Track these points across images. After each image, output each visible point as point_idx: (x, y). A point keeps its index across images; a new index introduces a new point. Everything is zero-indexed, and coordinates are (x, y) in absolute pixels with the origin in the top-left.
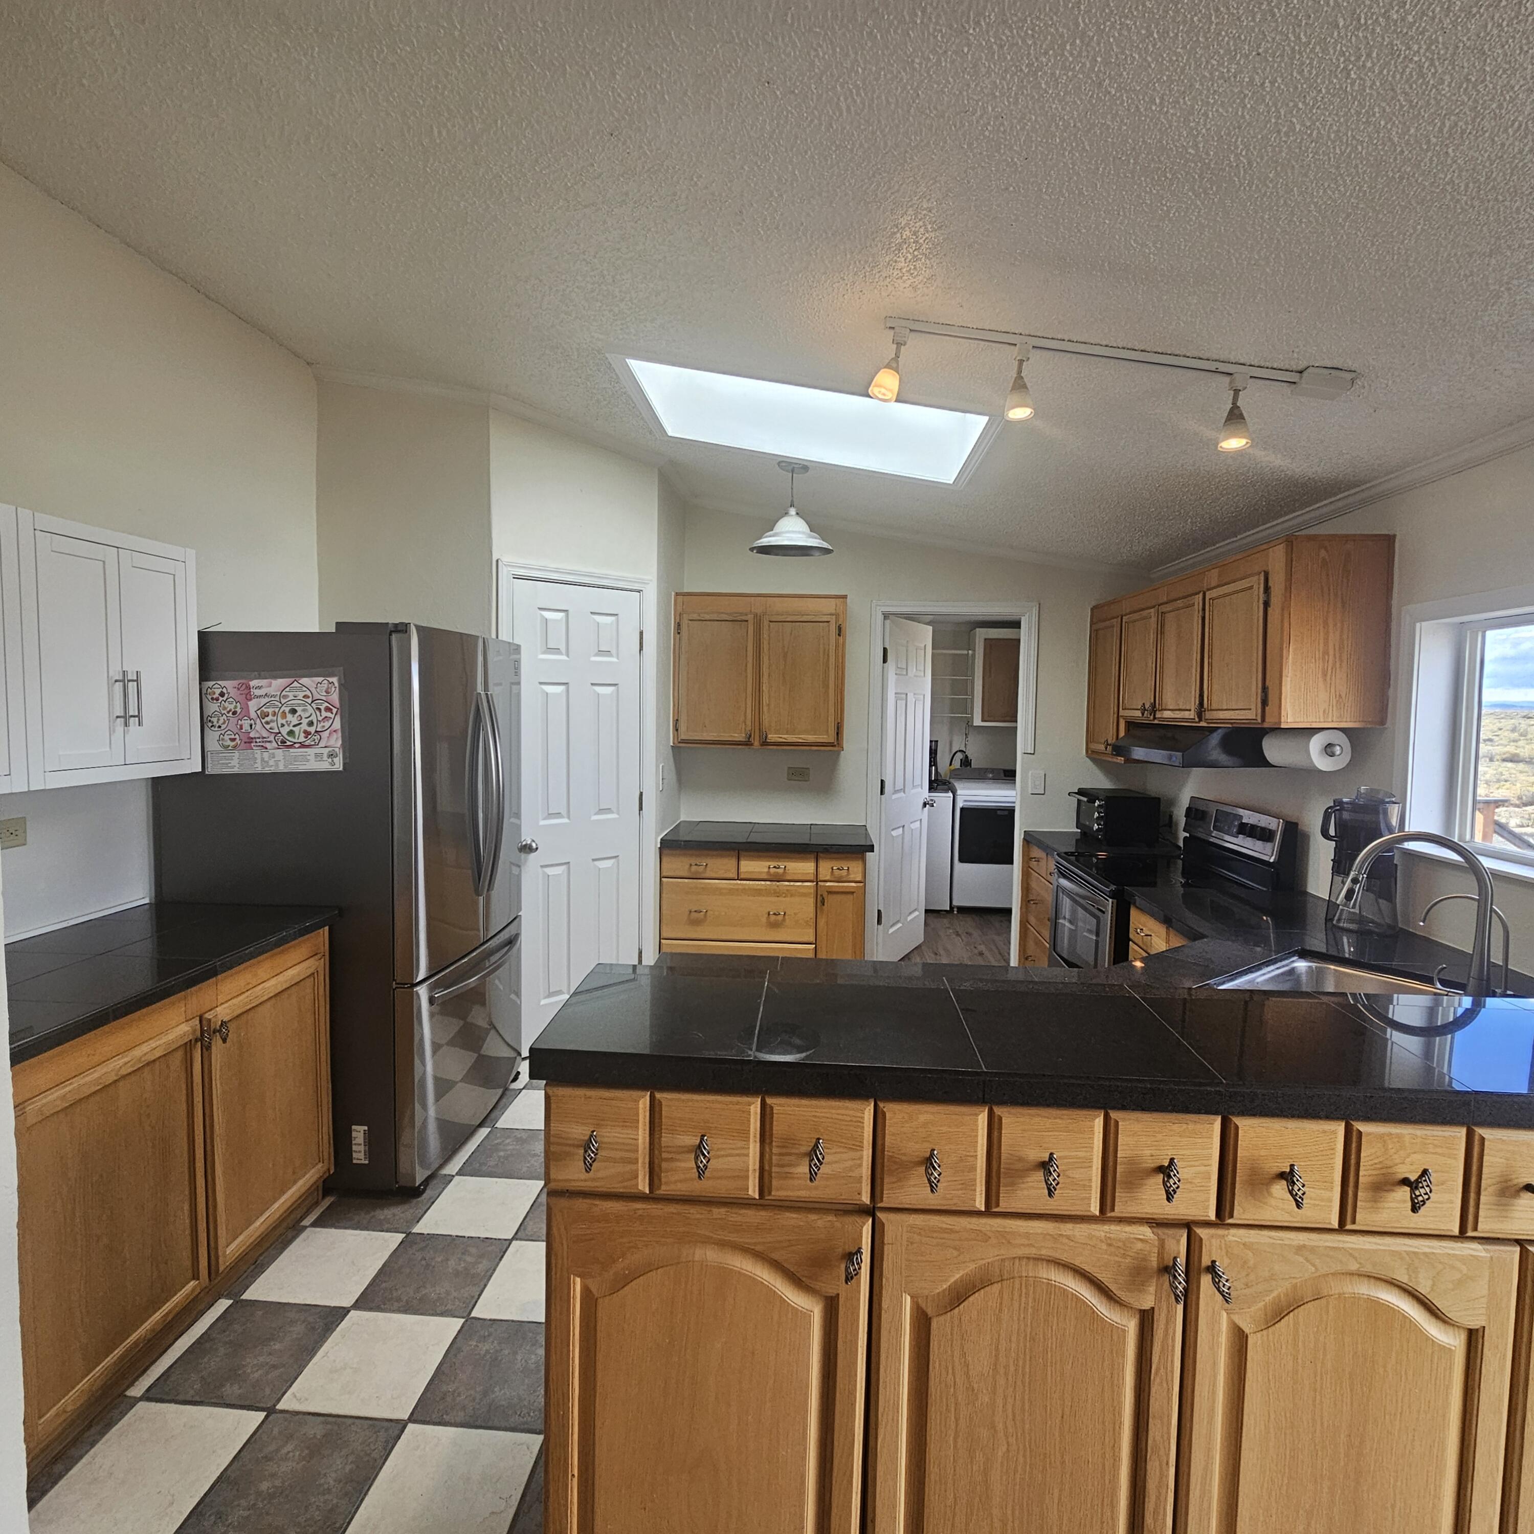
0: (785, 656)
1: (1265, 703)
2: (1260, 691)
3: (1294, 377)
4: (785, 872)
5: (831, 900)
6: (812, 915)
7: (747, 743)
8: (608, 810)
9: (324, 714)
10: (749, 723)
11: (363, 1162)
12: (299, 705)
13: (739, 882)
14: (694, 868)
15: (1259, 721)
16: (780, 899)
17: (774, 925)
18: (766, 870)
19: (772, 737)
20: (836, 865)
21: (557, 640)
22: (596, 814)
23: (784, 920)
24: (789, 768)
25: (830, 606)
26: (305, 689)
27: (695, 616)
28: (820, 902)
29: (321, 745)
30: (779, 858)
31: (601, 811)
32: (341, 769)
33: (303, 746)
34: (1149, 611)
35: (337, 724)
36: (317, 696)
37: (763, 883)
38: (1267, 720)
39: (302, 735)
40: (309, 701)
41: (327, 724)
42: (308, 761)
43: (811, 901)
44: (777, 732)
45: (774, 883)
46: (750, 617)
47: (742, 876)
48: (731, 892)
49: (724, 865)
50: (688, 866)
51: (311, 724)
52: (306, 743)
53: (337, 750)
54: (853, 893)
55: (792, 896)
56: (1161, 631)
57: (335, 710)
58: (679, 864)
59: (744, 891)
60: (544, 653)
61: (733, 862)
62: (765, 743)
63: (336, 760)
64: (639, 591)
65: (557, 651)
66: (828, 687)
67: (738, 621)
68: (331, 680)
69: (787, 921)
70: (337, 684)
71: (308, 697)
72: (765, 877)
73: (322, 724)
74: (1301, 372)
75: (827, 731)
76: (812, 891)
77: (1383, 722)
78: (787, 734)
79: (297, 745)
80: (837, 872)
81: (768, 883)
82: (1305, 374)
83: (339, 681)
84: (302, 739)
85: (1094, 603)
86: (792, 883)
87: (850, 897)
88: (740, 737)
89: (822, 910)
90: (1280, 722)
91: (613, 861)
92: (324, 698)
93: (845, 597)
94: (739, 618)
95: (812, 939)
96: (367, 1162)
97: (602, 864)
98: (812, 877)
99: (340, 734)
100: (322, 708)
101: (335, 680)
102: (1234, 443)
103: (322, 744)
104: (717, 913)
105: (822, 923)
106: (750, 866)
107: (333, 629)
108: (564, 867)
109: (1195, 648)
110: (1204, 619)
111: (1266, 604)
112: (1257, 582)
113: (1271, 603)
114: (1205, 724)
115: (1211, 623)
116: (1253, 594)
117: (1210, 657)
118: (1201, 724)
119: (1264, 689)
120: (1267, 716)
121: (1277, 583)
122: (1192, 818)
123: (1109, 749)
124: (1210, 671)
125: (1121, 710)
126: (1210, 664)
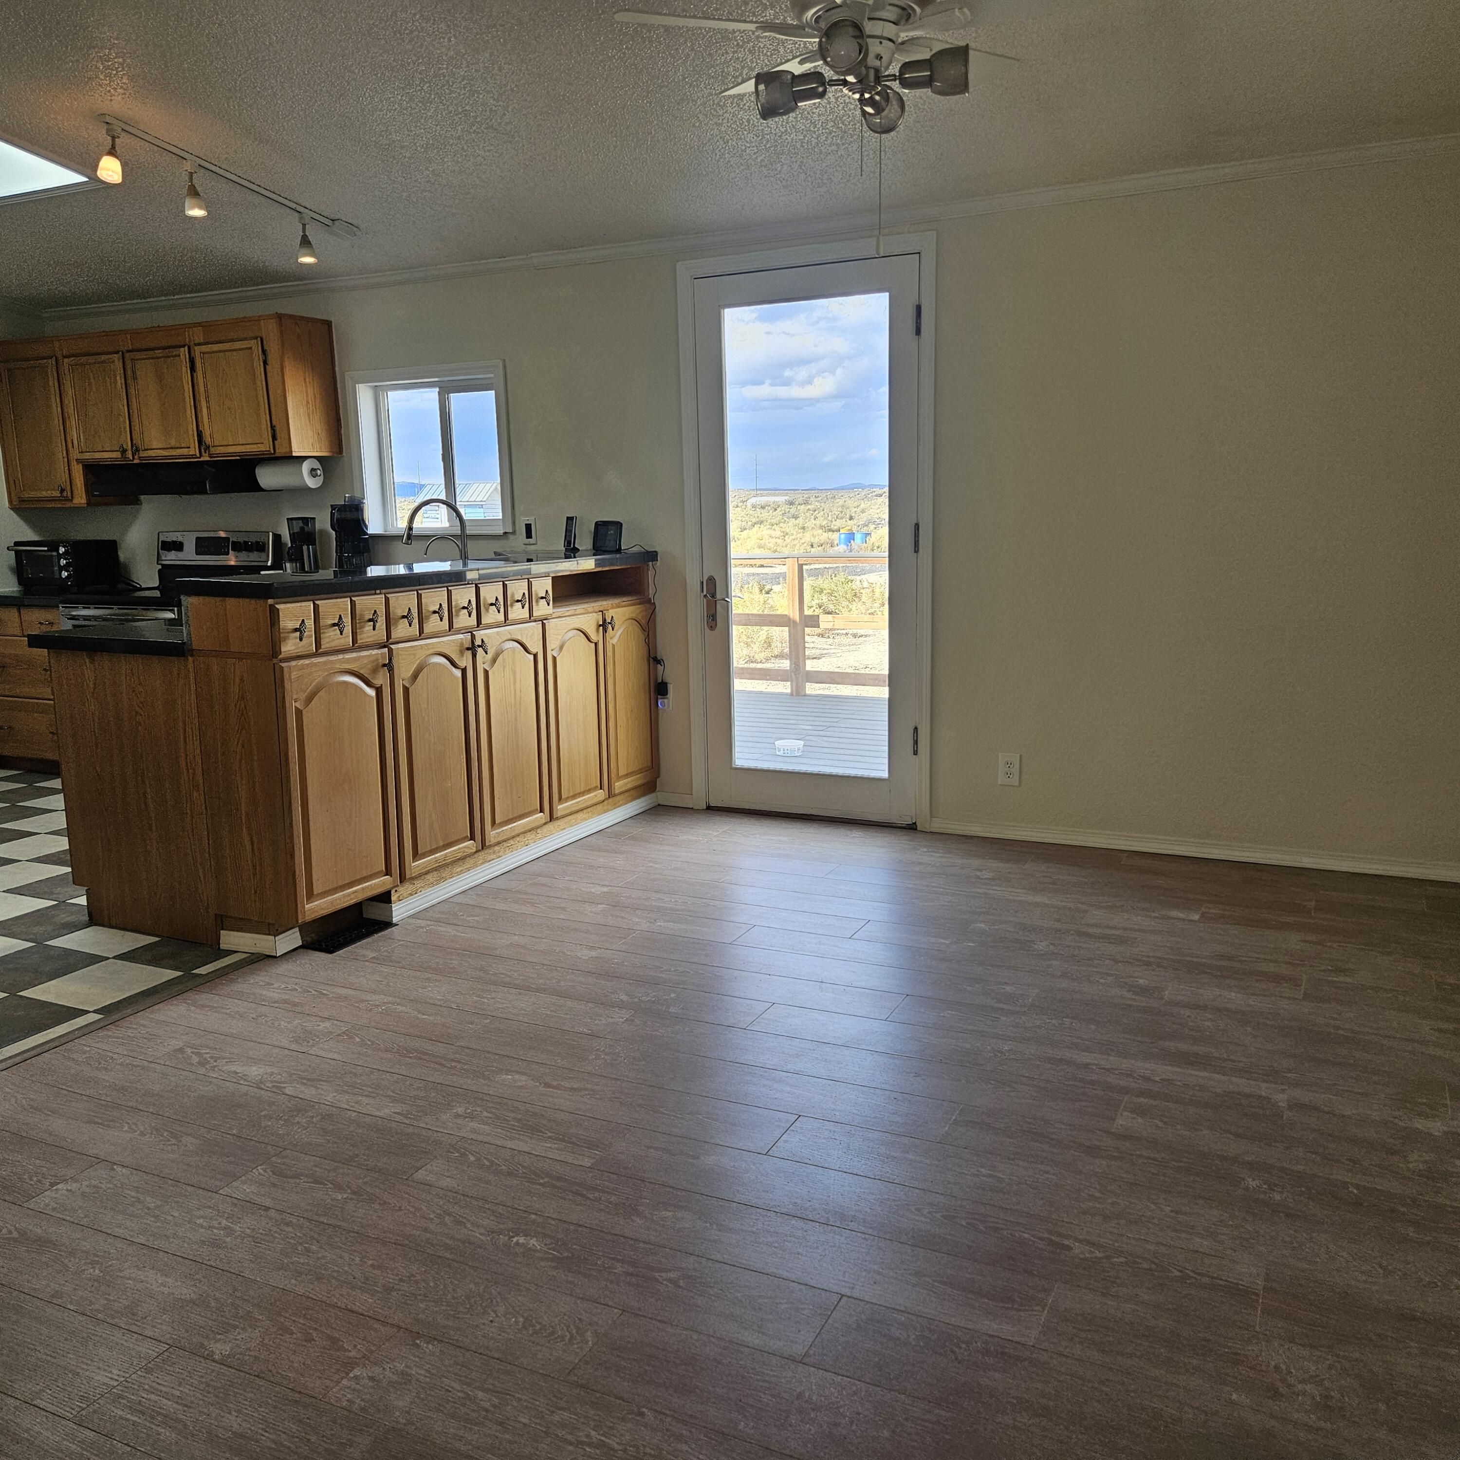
1: (274, 438)
2: (269, 429)
3: (329, 223)
15: (272, 451)
34: (110, 356)
38: (277, 451)
56: (129, 377)
74: (332, 220)
77: (340, 451)
82: (337, 223)
90: (291, 452)
102: (307, 259)
109: (186, 394)
110: (193, 369)
111: (265, 363)
112: (255, 345)
113: (269, 362)
114: (208, 459)
115: (204, 373)
116: (252, 354)
117: (208, 402)
118: (202, 459)
119: (273, 428)
120: (277, 447)
121: (273, 347)
122: (169, 550)
123: (65, 494)
124: (209, 414)
125: (75, 454)
126: (208, 408)
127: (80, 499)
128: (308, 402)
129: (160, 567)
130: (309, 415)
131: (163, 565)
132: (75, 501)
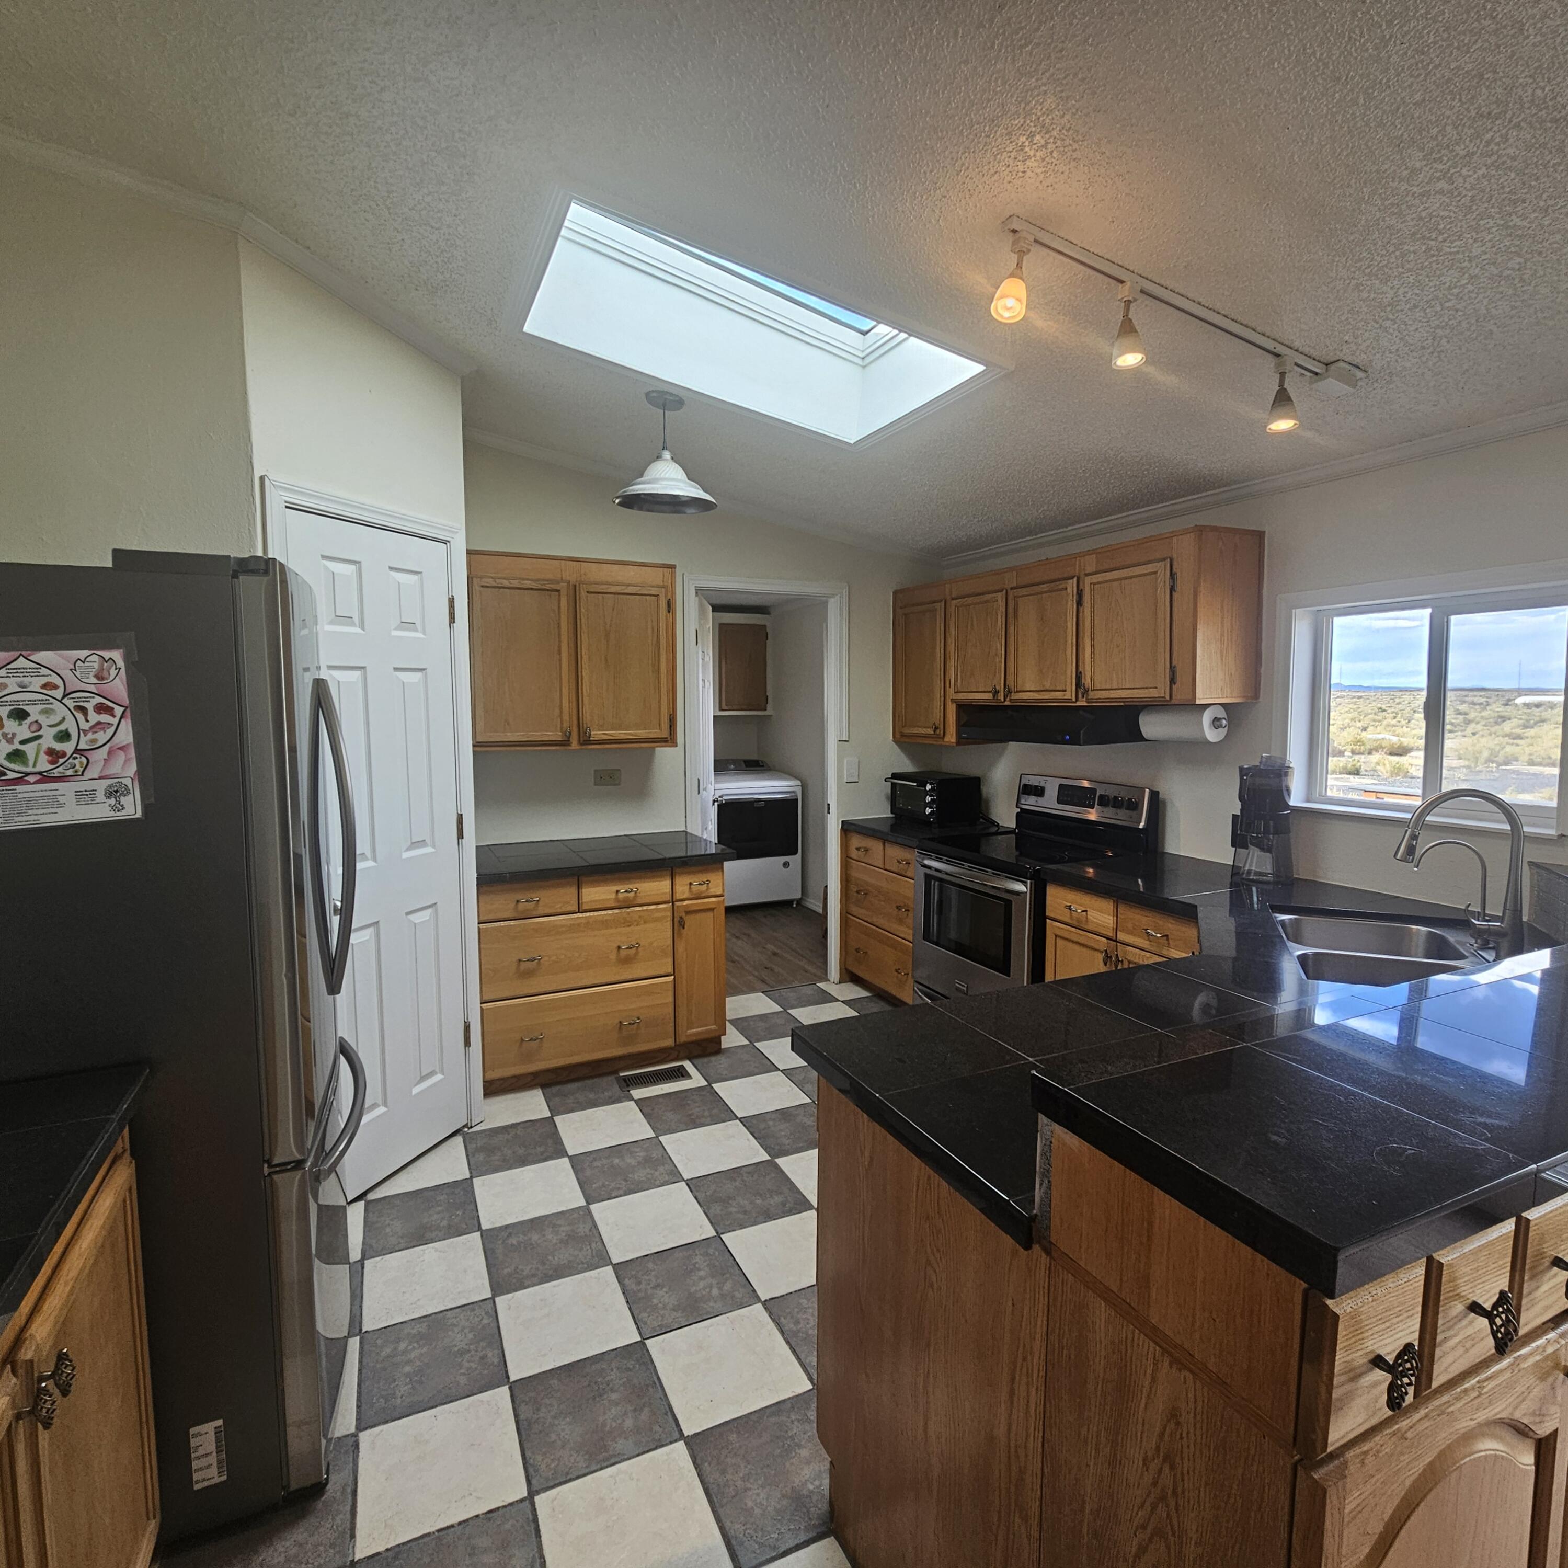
0: (607, 635)
1: (1172, 681)
2: (1168, 670)
3: (1319, 368)
4: (636, 896)
5: (689, 920)
6: (670, 942)
7: (565, 743)
8: (422, 843)
9: (94, 717)
10: (566, 717)
11: (217, 1480)
12: (33, 703)
13: (580, 915)
14: (521, 906)
15: (1168, 698)
16: (632, 927)
17: (627, 961)
18: (613, 896)
19: (596, 734)
20: (696, 880)
21: (349, 606)
22: (408, 849)
23: (637, 953)
24: (596, 771)
25: (655, 577)
26: (44, 671)
27: (490, 582)
28: (679, 924)
29: (88, 775)
30: (628, 880)
31: (415, 845)
32: (139, 814)
33: (45, 778)
34: (994, 595)
35: (126, 735)
36: (74, 684)
37: (610, 912)
38: (1174, 697)
39: (44, 758)
40: (59, 694)
41: (102, 737)
42: (61, 806)
43: (669, 925)
44: (601, 727)
45: (623, 910)
46: (562, 586)
47: (585, 907)
48: (573, 928)
49: (564, 895)
50: (513, 905)
51: (64, 736)
52: (56, 773)
53: (128, 782)
54: (712, 909)
55: (645, 922)
56: (1011, 616)
57: (119, 711)
58: (503, 903)
59: (588, 925)
60: (331, 623)
61: (573, 890)
62: (586, 741)
63: (126, 801)
64: (445, 542)
65: (347, 619)
66: (659, 671)
67: (547, 590)
68: (106, 654)
69: (640, 954)
70: (121, 663)
71: (56, 687)
72: (613, 905)
73: (90, 736)
74: (1327, 365)
75: (660, 724)
76: (669, 914)
77: (1256, 696)
78: (612, 729)
79: (31, 779)
80: (695, 888)
81: (616, 911)
82: (1332, 367)
83: (126, 659)
84: (44, 765)
85: (895, 588)
86: (645, 908)
87: (711, 914)
88: (554, 735)
89: (680, 935)
90: (1194, 698)
91: (430, 911)
92: (92, 688)
93: (673, 567)
94: (548, 587)
95: (670, 970)
96: (224, 1478)
97: (417, 918)
98: (669, 898)
99: (132, 753)
100: (90, 706)
101: (117, 655)
102: (1282, 425)
103: (93, 772)
104: (554, 958)
105: (680, 948)
106: (595, 893)
107: (109, 564)
108: (371, 930)
109: (1069, 630)
110: (1079, 603)
111: (1172, 589)
112: (1162, 570)
113: (1178, 588)
114: (1085, 704)
115: (1093, 606)
116: (1157, 579)
117: (1092, 639)
118: (1078, 704)
119: (1172, 669)
120: (1174, 693)
121: (1185, 570)
122: (1029, 794)
123: (938, 732)
124: (1093, 653)
125: (951, 693)
126: (1092, 646)
127: (951, 737)
128: (1222, 635)
129: (1019, 810)
130: (1221, 652)
131: (1022, 809)
132: (946, 739)
